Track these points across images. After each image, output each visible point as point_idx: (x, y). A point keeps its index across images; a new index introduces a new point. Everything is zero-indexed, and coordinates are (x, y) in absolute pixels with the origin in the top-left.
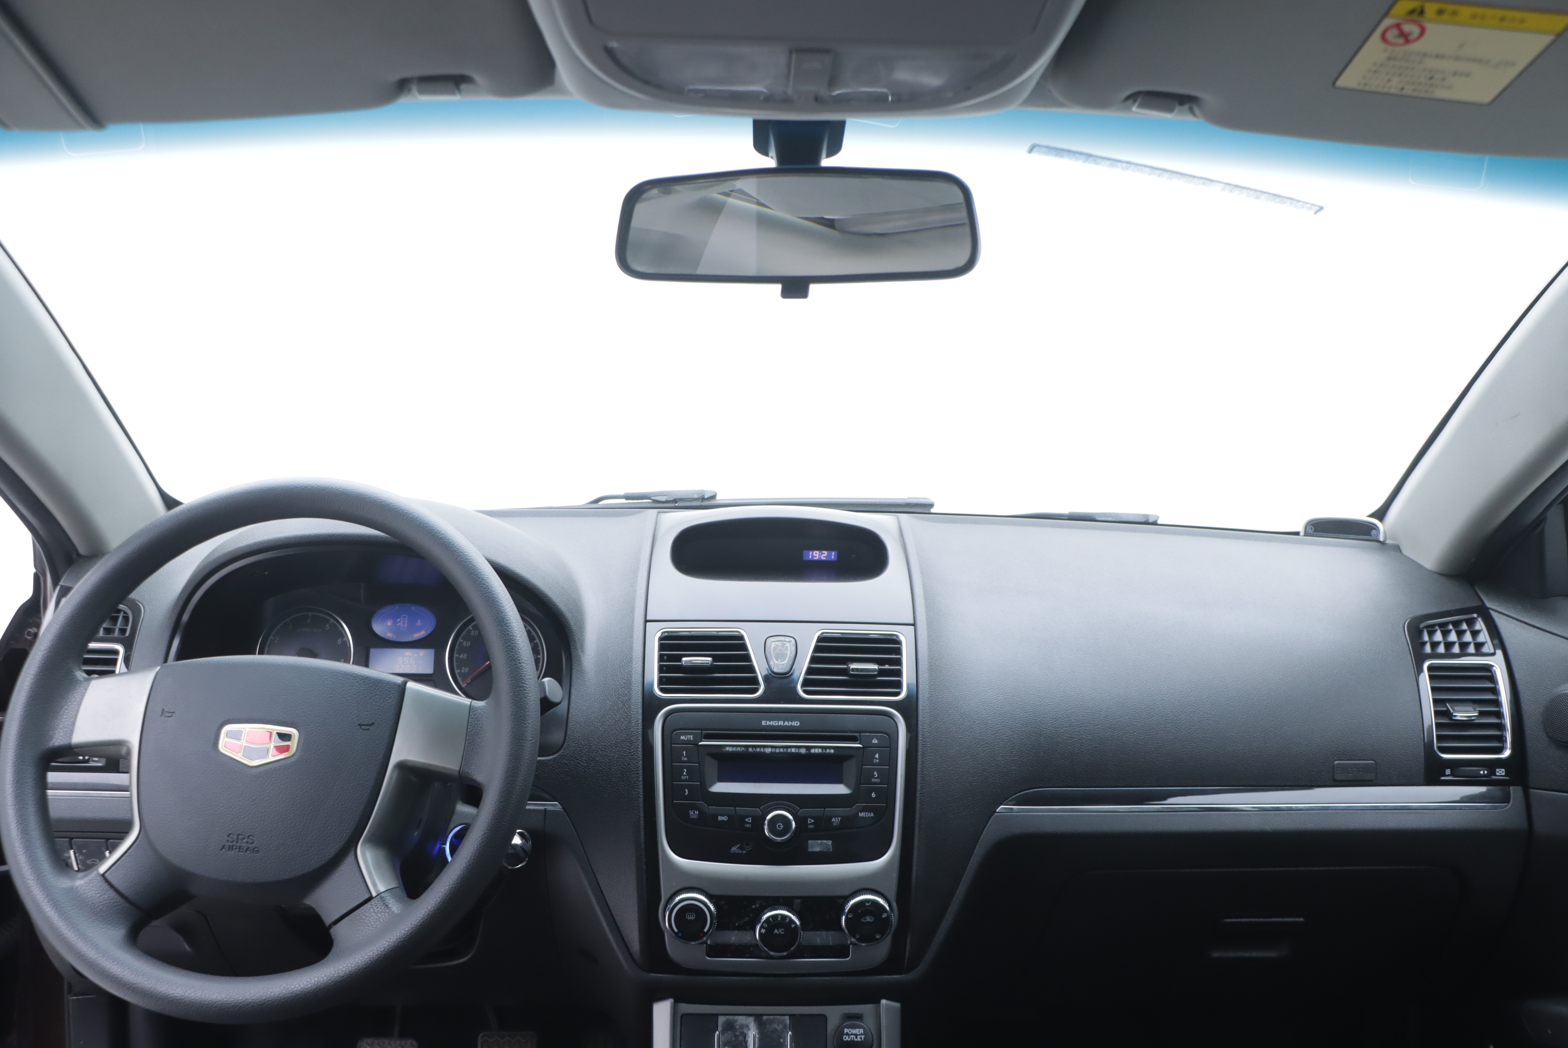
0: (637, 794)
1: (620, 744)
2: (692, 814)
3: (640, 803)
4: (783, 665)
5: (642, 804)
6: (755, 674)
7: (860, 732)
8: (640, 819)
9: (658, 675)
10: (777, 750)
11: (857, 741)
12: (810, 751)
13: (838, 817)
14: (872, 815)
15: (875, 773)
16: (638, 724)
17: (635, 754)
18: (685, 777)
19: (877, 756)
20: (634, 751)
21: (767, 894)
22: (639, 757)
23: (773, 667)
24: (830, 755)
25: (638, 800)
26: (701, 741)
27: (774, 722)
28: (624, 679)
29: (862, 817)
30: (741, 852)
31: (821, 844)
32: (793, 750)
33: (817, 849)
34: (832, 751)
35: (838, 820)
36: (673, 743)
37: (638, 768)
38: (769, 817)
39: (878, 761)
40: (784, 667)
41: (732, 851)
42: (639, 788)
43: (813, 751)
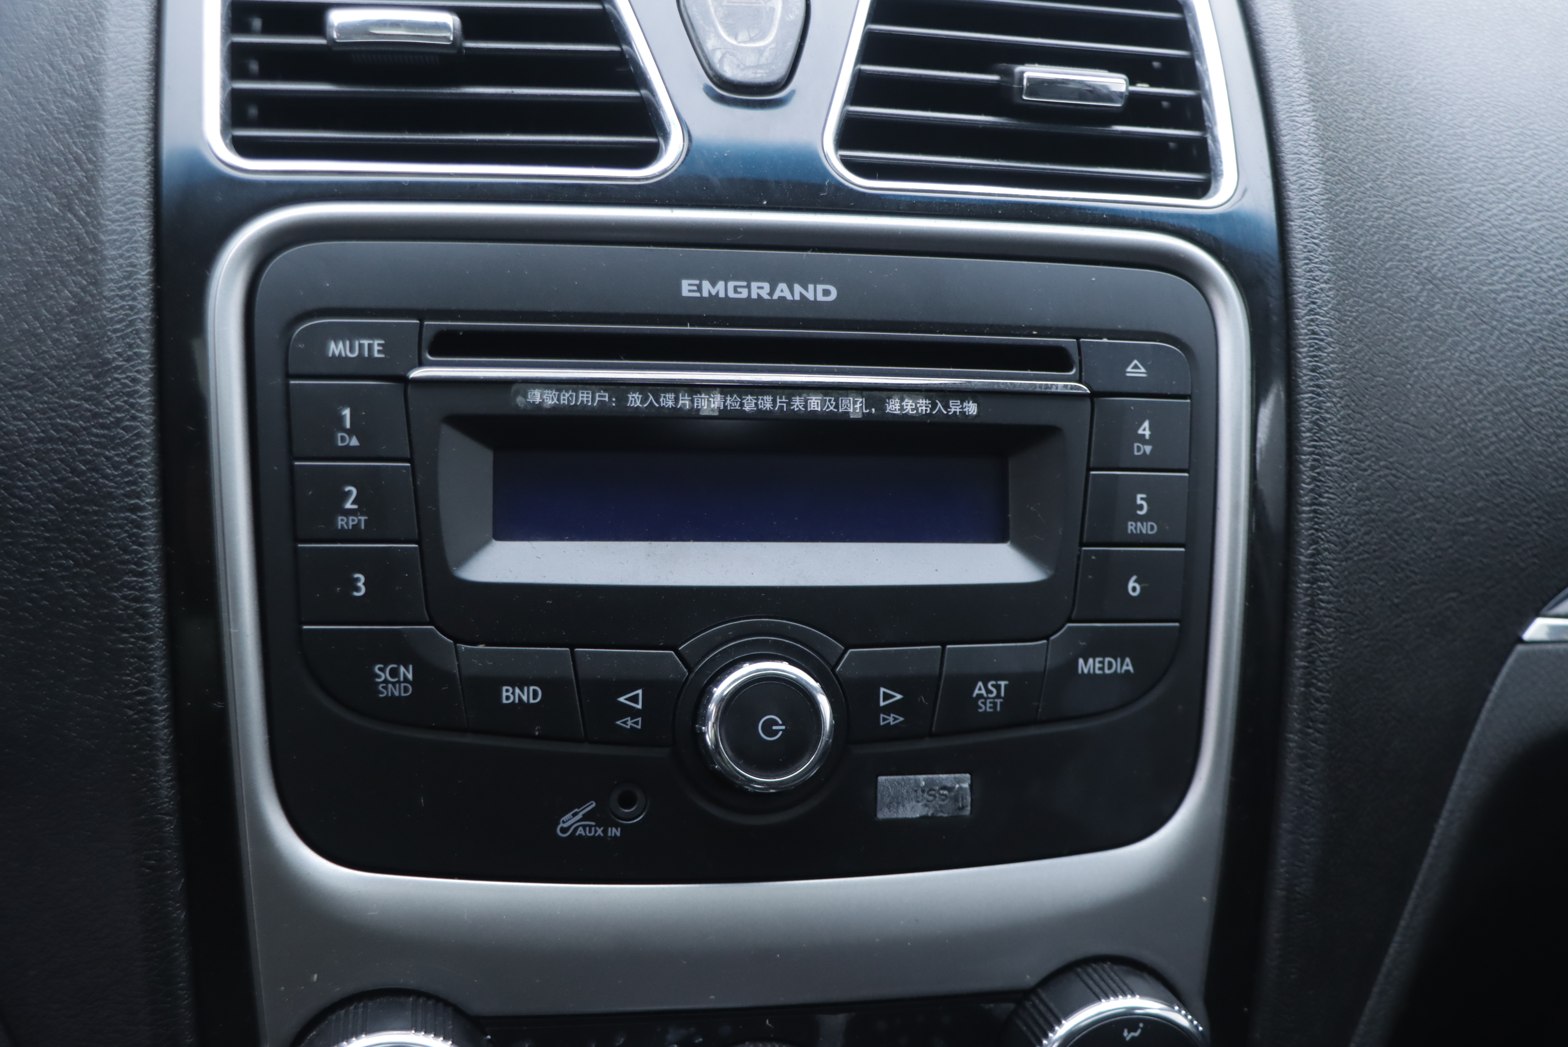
0: (136, 600)
1: (51, 379)
2: (386, 681)
3: (149, 640)
4: (760, 51)
5: (159, 642)
6: (644, 92)
7: (1077, 333)
8: (153, 712)
9: (224, 86)
10: (749, 404)
11: (1070, 370)
12: (881, 405)
13: (998, 677)
14: (1128, 666)
15: (1140, 499)
16: (134, 288)
17: (119, 421)
18: (352, 521)
19: (1145, 430)
20: (118, 409)
21: (712, 1001)
22: (139, 436)
23: (721, 61)
24: (962, 425)
25: (141, 628)
26: (421, 364)
27: (731, 284)
28: (72, 96)
29: (1091, 677)
30: (600, 831)
31: (929, 788)
32: (815, 403)
33: (913, 810)
34: (972, 408)
35: (998, 687)
36: (292, 370)
37: (134, 483)
38: (724, 688)
39: (1148, 449)
40: (763, 61)
41: (564, 830)
42: (143, 574)
43: (894, 406)
